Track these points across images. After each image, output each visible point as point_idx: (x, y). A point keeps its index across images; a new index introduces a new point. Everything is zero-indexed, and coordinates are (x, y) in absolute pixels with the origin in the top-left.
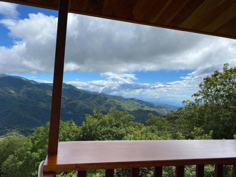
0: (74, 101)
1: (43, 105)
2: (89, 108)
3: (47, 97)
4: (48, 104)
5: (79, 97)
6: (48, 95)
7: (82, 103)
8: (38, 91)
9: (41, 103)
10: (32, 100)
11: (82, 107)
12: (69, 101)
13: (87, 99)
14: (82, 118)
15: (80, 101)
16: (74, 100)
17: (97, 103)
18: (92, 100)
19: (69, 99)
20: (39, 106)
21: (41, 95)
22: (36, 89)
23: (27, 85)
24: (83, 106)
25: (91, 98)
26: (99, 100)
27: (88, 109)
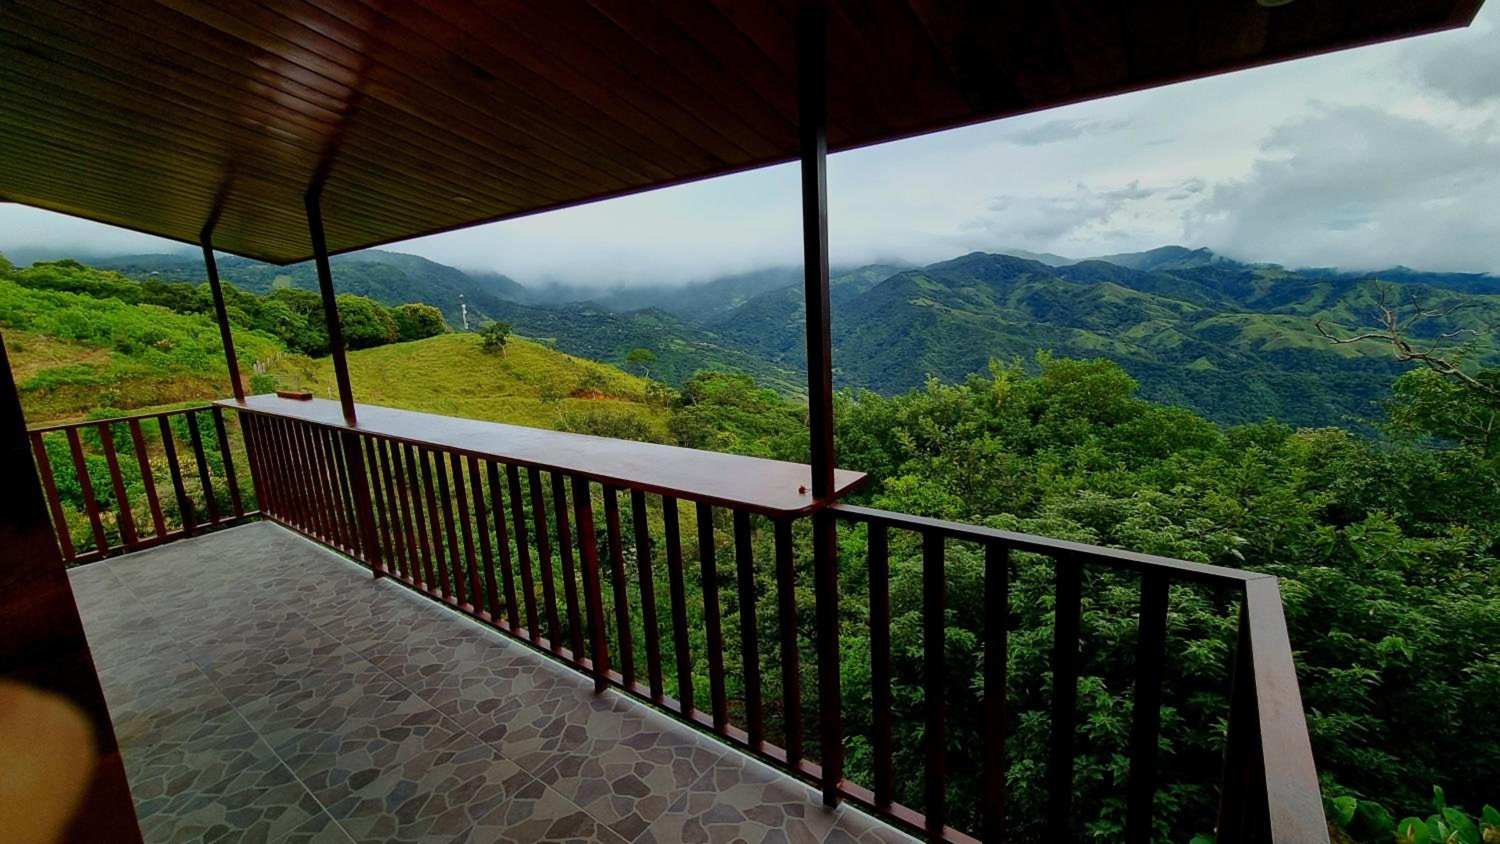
0: (1223, 319)
1: (1087, 339)
2: (1305, 344)
3: (1103, 309)
4: (1107, 335)
5: (1250, 300)
6: (1106, 302)
7: (1265, 324)
8: (1070, 289)
9: (1082, 331)
10: (1048, 324)
11: (1264, 341)
12: (1198, 318)
13: (1292, 305)
14: (1263, 388)
15: (1257, 317)
16: (1224, 315)
17: (1353, 318)
18: (1322, 308)
19: (1200, 309)
20: (1073, 343)
21: (1080, 303)
22: (1060, 284)
23: (1029, 274)
24: (1268, 338)
25: (1318, 299)
26: (1369, 305)
27: (1301, 350)
